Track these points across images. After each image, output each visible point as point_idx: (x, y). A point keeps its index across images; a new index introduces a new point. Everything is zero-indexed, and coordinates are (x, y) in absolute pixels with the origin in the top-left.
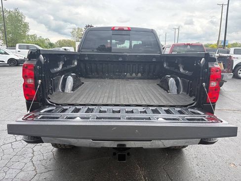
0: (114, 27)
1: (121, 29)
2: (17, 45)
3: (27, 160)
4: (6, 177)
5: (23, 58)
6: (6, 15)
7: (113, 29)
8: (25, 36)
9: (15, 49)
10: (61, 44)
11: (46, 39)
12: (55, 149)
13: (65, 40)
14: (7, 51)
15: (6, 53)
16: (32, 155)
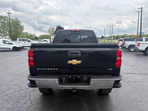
0: (72, 30)
1: (75, 31)
2: (18, 39)
3: (27, 99)
4: (18, 107)
5: (21, 46)
6: (11, 21)
7: (71, 31)
8: (21, 33)
9: (16, 41)
10: (42, 37)
11: (34, 35)
12: (41, 94)
13: (44, 35)
14: (12, 42)
15: (11, 44)
16: (30, 97)
